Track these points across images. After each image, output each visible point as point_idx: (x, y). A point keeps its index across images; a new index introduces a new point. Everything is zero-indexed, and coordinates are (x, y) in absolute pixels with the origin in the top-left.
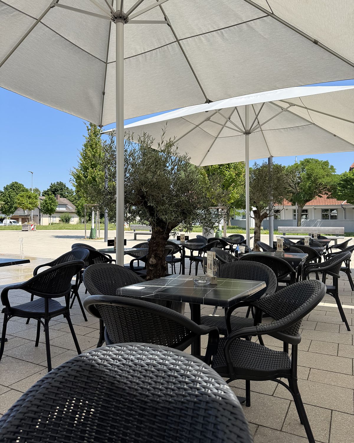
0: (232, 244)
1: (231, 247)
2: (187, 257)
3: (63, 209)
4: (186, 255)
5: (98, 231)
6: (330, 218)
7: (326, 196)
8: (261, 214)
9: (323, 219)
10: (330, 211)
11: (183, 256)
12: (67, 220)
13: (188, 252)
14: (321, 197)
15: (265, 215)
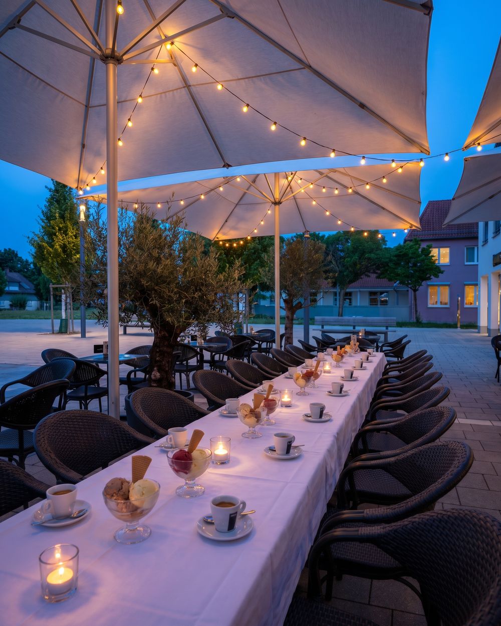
0: (261, 342)
1: (260, 345)
2: (207, 362)
3: (15, 288)
4: (204, 359)
5: (71, 320)
6: (379, 303)
7: (375, 275)
8: (294, 304)
9: (371, 305)
10: (379, 294)
11: (201, 361)
12: (22, 305)
13: (207, 355)
14: (369, 276)
15: (299, 306)
